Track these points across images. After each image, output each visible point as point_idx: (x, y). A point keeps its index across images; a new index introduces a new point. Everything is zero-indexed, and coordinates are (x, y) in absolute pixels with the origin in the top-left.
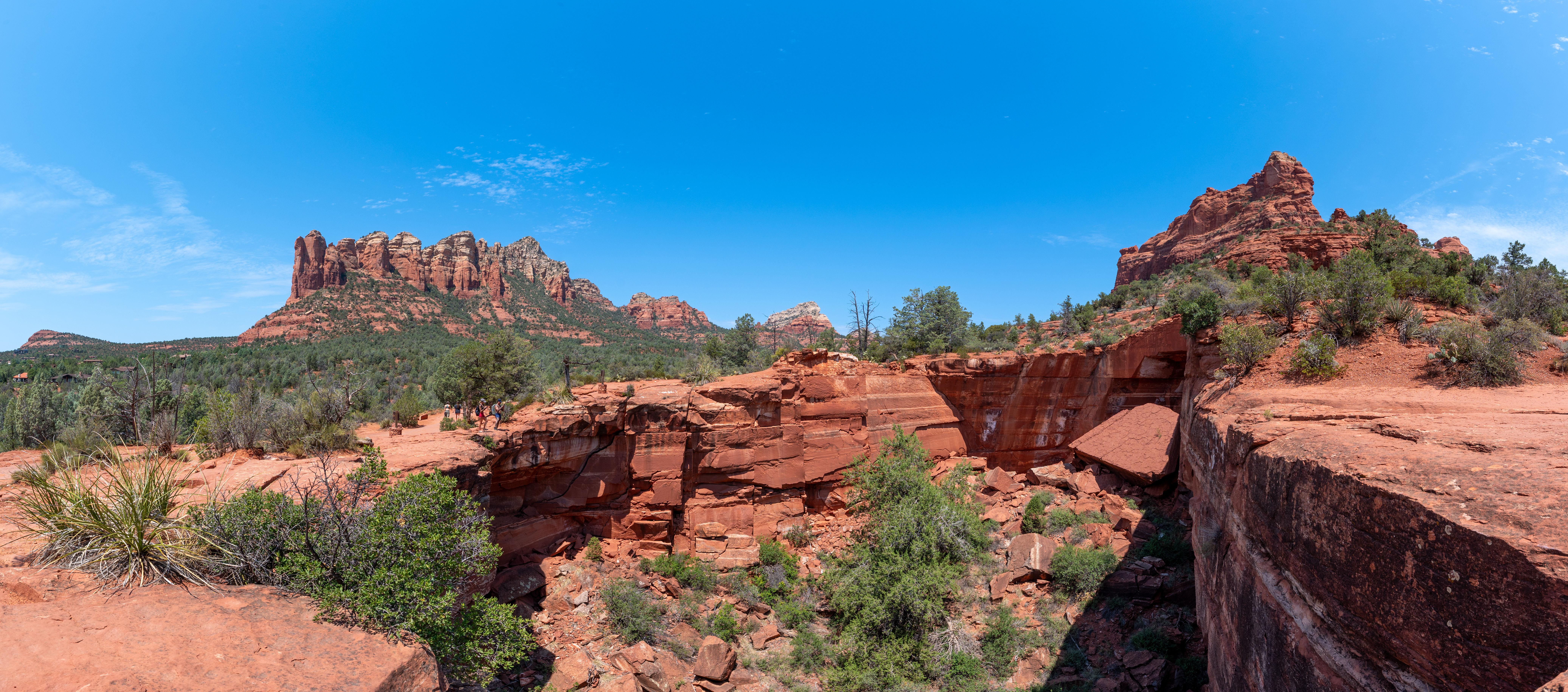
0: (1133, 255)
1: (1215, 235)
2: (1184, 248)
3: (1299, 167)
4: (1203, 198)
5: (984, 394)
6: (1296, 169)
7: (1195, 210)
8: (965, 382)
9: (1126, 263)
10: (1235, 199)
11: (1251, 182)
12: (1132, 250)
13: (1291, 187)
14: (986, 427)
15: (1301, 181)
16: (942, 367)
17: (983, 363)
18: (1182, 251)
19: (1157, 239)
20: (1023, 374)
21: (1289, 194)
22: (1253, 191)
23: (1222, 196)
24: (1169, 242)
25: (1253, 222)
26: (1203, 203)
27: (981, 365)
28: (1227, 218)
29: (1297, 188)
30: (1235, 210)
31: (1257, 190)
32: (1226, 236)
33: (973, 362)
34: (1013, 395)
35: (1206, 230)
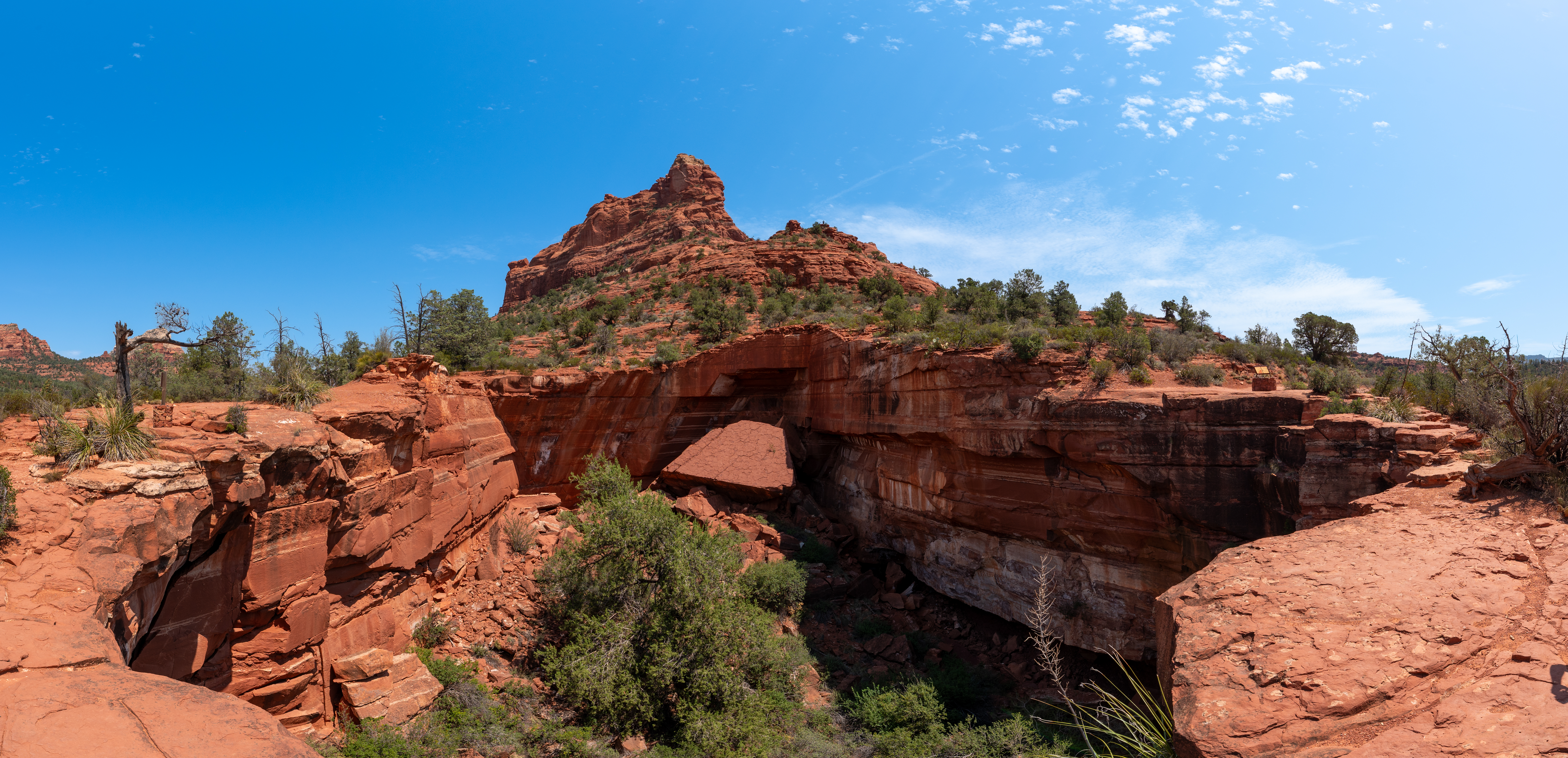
0: (524, 269)
1: (617, 246)
2: (583, 260)
3: (707, 171)
4: (602, 205)
5: (545, 418)
6: (704, 173)
7: (594, 219)
8: (528, 404)
9: (516, 278)
10: (638, 206)
11: (655, 188)
12: (522, 264)
13: (701, 193)
14: (540, 457)
15: (711, 185)
16: (506, 386)
17: (551, 380)
18: (580, 264)
19: (550, 250)
20: (590, 394)
21: (699, 200)
22: (658, 197)
23: (623, 204)
24: (564, 254)
25: (661, 231)
26: (602, 211)
27: (548, 384)
28: (629, 228)
29: (708, 193)
30: (638, 219)
31: (662, 196)
32: (630, 247)
33: (538, 380)
34: (577, 418)
35: (607, 240)
